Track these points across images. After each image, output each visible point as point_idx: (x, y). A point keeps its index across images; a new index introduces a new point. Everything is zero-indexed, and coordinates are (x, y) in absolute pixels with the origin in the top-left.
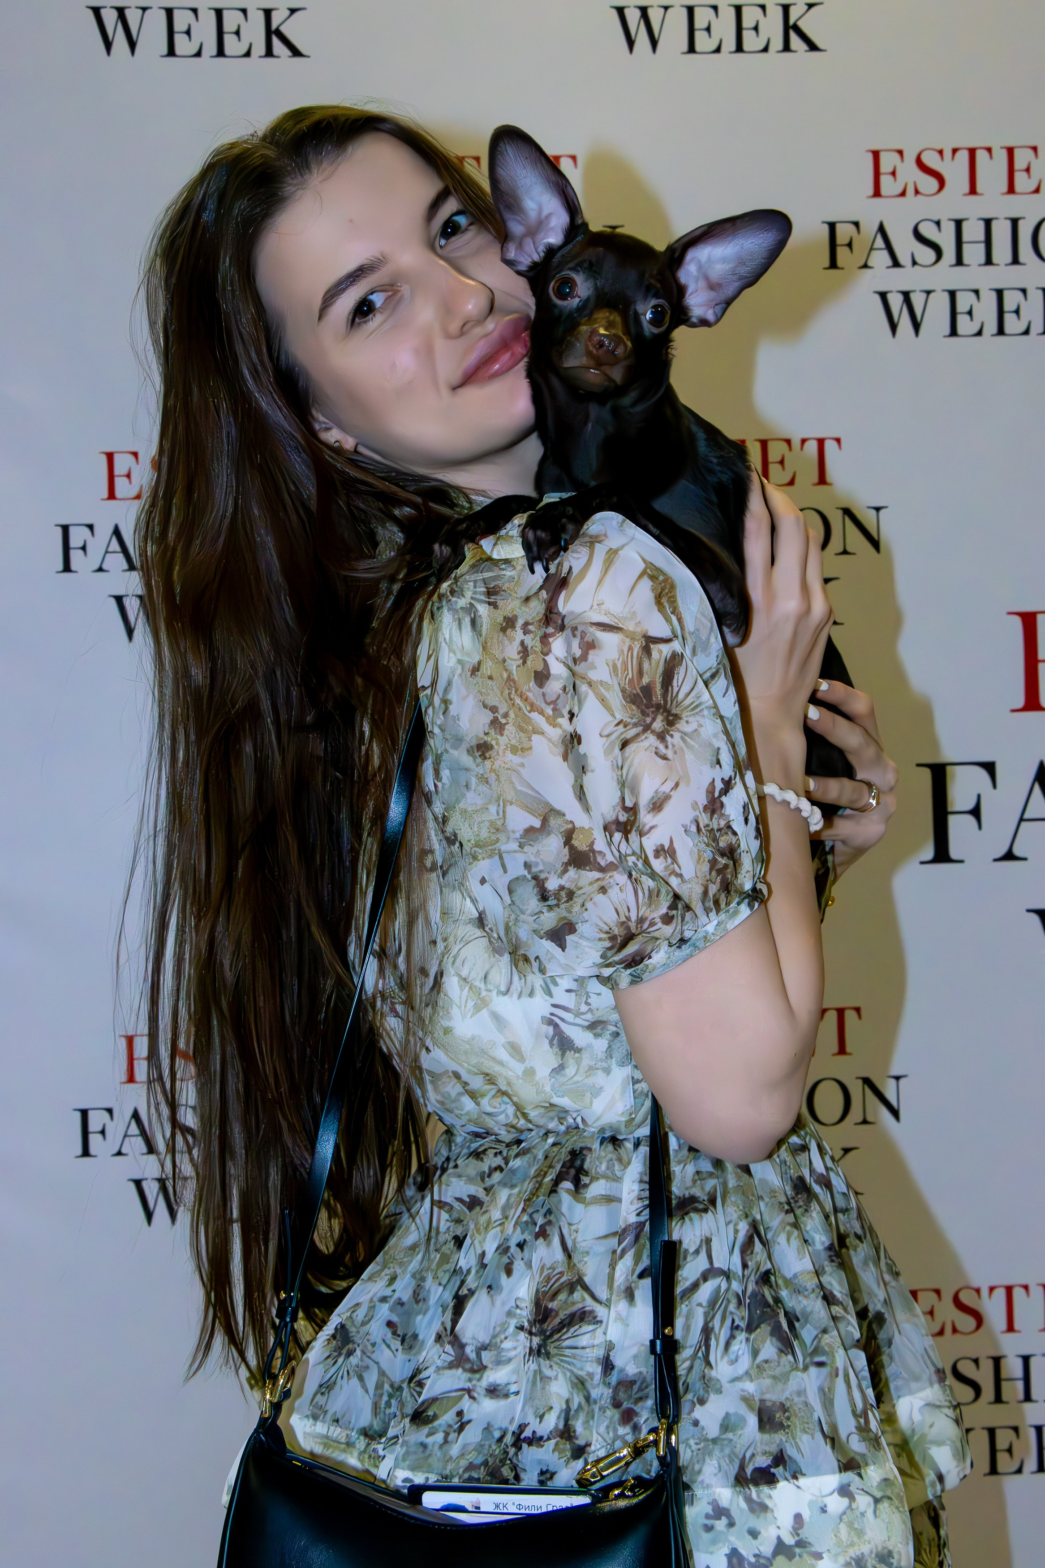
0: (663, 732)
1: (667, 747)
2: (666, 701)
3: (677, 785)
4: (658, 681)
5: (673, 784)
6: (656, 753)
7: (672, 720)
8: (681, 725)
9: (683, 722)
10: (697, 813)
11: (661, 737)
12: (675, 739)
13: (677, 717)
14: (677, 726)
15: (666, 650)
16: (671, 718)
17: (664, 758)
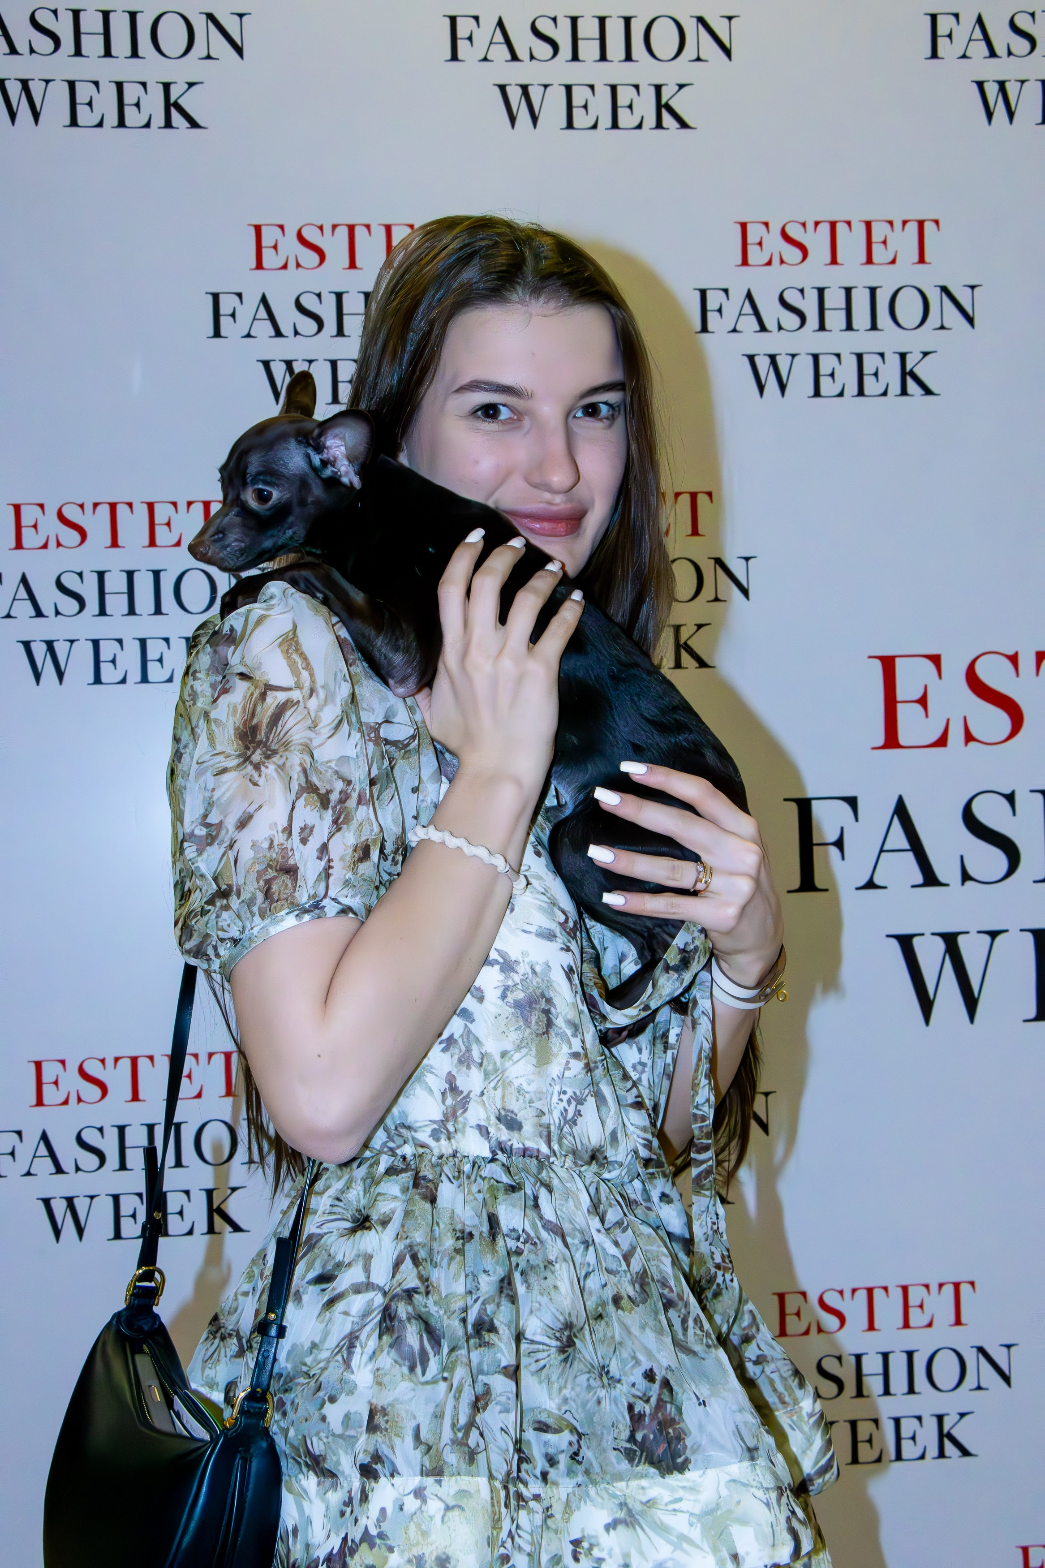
0: (259, 763)
1: (260, 775)
2: (268, 738)
3: (260, 807)
4: (266, 721)
5: (257, 806)
6: (250, 780)
7: (269, 754)
8: (276, 759)
9: (278, 756)
10: (275, 832)
11: (257, 767)
12: (270, 769)
13: (275, 752)
14: (274, 759)
15: (282, 697)
16: (269, 753)
17: (255, 784)
